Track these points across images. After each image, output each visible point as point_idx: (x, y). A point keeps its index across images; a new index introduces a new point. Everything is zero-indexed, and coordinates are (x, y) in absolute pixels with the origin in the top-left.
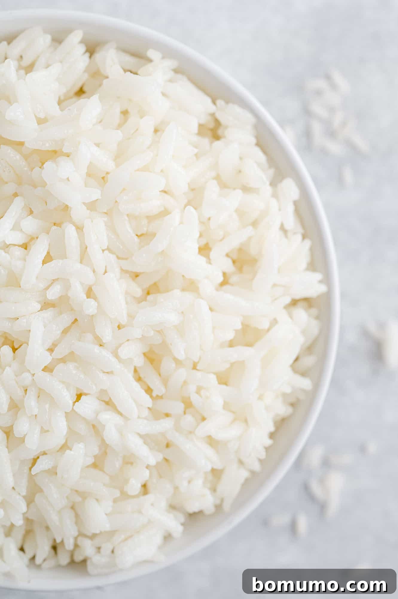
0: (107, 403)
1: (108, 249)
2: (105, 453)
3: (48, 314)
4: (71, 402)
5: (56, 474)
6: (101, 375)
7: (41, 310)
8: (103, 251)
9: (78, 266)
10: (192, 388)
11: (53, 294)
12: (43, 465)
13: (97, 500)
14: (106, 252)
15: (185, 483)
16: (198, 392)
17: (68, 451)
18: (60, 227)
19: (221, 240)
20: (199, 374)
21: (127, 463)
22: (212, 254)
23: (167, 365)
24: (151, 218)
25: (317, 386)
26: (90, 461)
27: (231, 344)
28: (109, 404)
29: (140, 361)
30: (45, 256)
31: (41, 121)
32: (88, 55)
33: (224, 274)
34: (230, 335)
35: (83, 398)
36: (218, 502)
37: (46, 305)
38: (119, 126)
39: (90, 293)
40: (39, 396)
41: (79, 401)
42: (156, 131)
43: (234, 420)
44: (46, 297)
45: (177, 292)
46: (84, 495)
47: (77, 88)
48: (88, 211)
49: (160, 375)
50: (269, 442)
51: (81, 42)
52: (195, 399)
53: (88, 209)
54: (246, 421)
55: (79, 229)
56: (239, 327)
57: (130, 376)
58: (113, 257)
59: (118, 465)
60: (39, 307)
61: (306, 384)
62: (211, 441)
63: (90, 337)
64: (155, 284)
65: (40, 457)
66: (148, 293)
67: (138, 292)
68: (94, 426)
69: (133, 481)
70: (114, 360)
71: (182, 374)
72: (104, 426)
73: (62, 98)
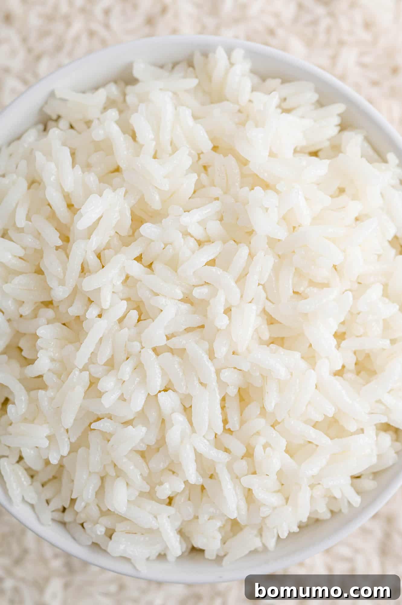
0: (185, 409)
1: (264, 286)
2: (158, 450)
3: (185, 307)
4: (159, 389)
5: (109, 441)
6: (196, 382)
7: (181, 300)
8: (259, 284)
9: (233, 284)
10: (262, 440)
11: (199, 293)
12: (104, 425)
13: (127, 484)
14: (261, 287)
15: (206, 517)
16: (265, 447)
17: (130, 427)
18: (237, 245)
19: (357, 337)
20: (274, 433)
21: (170, 470)
22: (344, 344)
23: (253, 409)
24: (312, 283)
25: (364, 508)
26: (143, 447)
27: (315, 425)
28: (187, 410)
29: (232, 391)
30: (210, 259)
31: (272, 155)
32: (338, 128)
33: (343, 367)
34: (319, 418)
35: (170, 392)
36: (222, 554)
37: (187, 299)
38: (332, 196)
39: (228, 311)
40: (136, 368)
41: (166, 392)
42: (357, 219)
43: (279, 491)
44: (192, 292)
45: (298, 355)
46: (119, 473)
47: (313, 149)
48: (267, 246)
49: (241, 415)
50: (295, 529)
51: (339, 115)
52: (259, 451)
53: (268, 243)
54: (287, 499)
55: (251, 256)
56: (330, 415)
57: (218, 398)
58: (264, 295)
59: (162, 466)
60: (181, 296)
61: (356, 500)
62: (249, 495)
63: (206, 345)
64: (283, 338)
65: (106, 418)
66: (272, 343)
67: (266, 336)
68: (163, 421)
69: (167, 485)
70: (214, 376)
71: (260, 423)
72: (173, 425)
73: (298, 149)
